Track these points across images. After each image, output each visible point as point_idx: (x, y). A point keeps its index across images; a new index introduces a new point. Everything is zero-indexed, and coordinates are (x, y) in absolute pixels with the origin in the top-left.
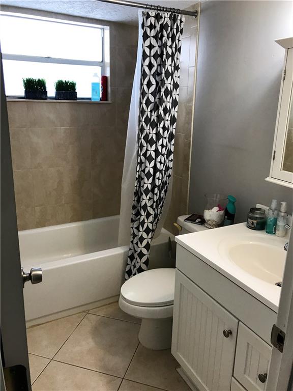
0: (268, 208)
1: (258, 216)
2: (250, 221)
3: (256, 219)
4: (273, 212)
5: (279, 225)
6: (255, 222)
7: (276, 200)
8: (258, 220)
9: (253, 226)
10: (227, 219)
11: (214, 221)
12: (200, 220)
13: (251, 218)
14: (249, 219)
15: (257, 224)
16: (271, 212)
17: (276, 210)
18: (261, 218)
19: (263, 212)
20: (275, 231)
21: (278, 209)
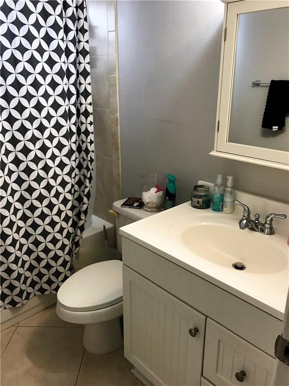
0: (213, 185)
1: (202, 194)
2: (196, 200)
3: (201, 197)
4: (219, 187)
5: (226, 202)
6: (201, 200)
7: (221, 176)
8: (203, 199)
9: (199, 205)
10: (169, 200)
11: (153, 203)
12: (138, 204)
13: (196, 196)
14: (193, 198)
15: (203, 202)
16: (217, 188)
17: (222, 185)
18: (206, 196)
19: (208, 189)
20: (222, 208)
21: (224, 184)
